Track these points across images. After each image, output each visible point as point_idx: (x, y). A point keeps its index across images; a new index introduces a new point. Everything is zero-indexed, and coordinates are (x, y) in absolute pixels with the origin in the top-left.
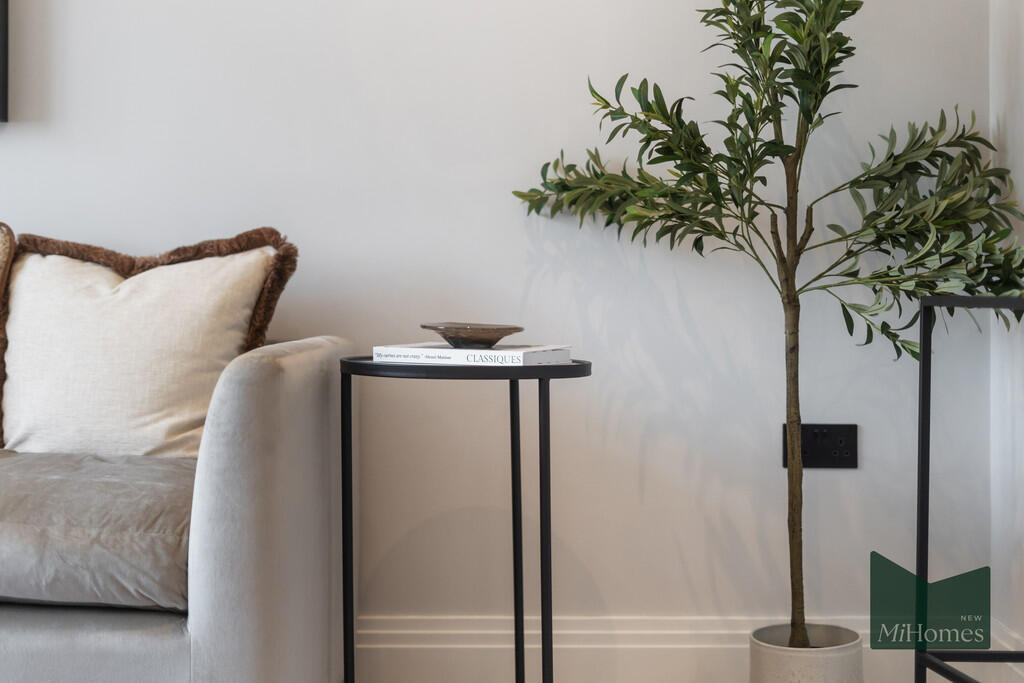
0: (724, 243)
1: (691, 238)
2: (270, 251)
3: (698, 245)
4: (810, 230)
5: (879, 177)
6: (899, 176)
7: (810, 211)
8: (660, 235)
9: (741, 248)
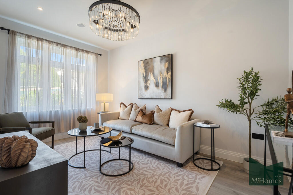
0: (240, 113)
1: (236, 112)
2: (191, 111)
3: (236, 113)
4: (253, 112)
5: (266, 105)
6: (270, 105)
7: (254, 109)
8: (231, 112)
9: (242, 113)
